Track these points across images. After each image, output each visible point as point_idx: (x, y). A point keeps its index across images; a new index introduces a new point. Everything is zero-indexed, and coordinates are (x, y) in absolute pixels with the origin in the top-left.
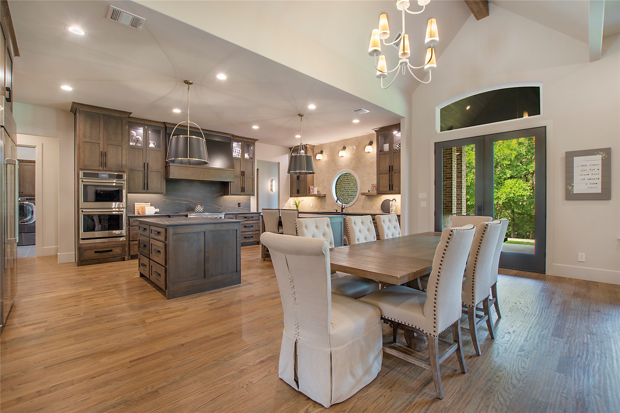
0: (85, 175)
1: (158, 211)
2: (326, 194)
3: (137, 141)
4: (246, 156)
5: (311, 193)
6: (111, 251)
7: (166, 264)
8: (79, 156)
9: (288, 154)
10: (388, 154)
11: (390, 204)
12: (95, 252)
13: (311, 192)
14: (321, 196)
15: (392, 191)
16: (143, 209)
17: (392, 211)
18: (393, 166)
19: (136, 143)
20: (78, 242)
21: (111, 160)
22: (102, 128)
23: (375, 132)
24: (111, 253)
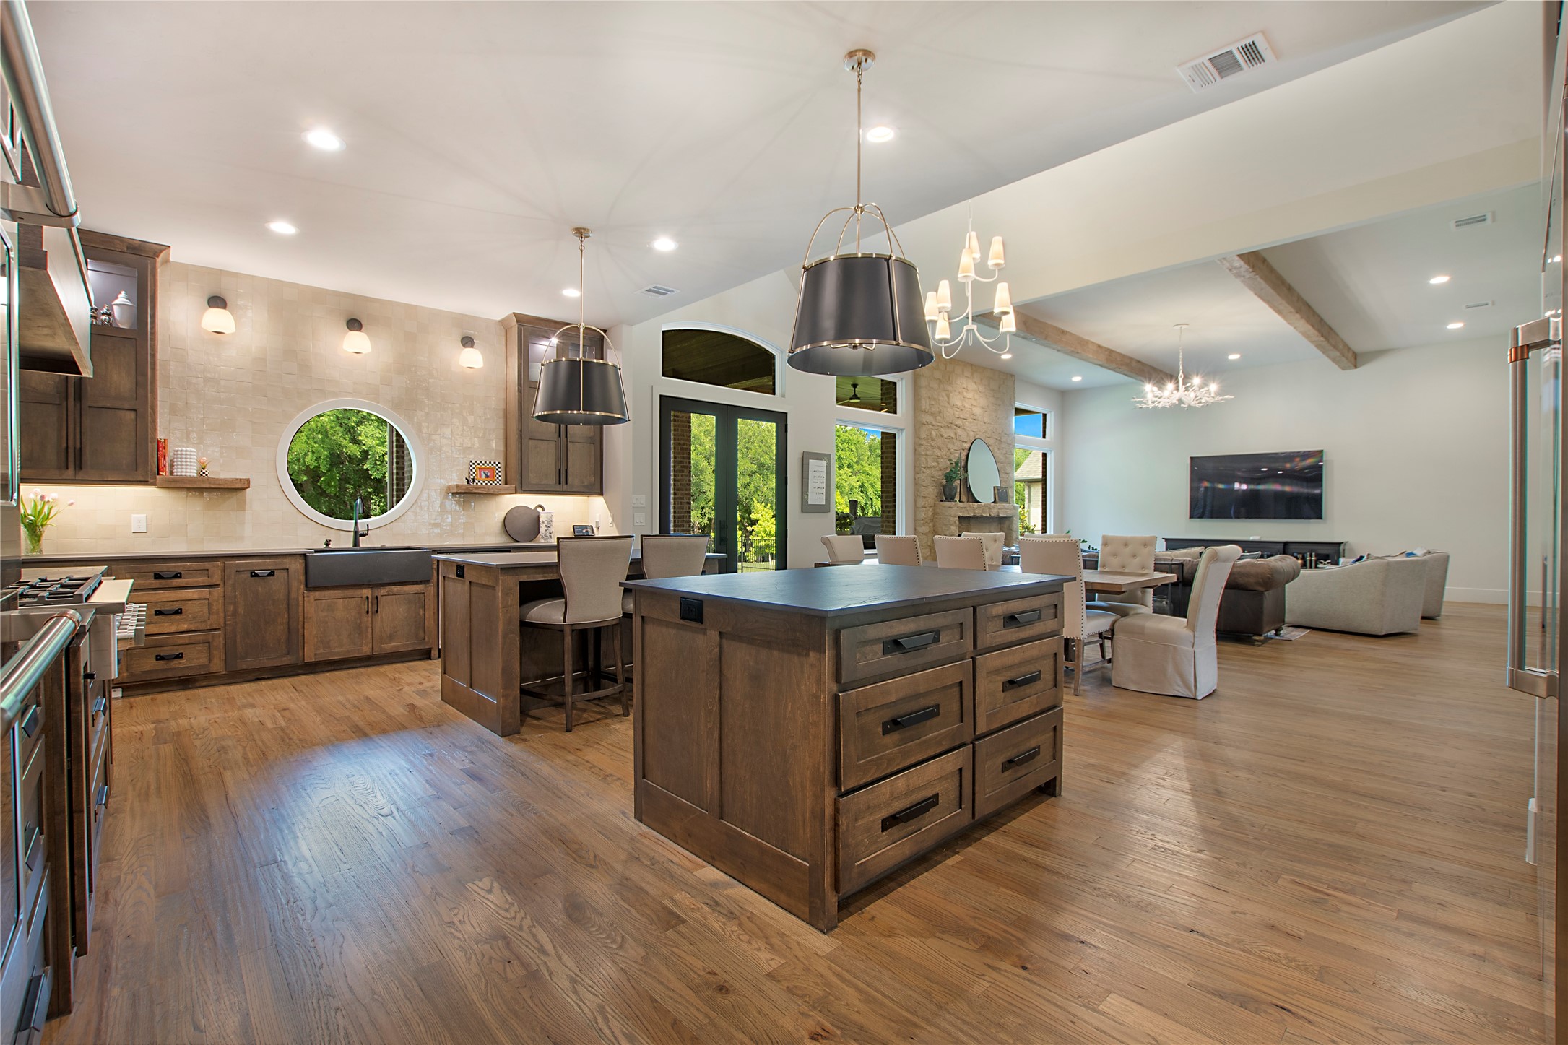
2: (246, 481)
13: (166, 465)
15: (565, 486)
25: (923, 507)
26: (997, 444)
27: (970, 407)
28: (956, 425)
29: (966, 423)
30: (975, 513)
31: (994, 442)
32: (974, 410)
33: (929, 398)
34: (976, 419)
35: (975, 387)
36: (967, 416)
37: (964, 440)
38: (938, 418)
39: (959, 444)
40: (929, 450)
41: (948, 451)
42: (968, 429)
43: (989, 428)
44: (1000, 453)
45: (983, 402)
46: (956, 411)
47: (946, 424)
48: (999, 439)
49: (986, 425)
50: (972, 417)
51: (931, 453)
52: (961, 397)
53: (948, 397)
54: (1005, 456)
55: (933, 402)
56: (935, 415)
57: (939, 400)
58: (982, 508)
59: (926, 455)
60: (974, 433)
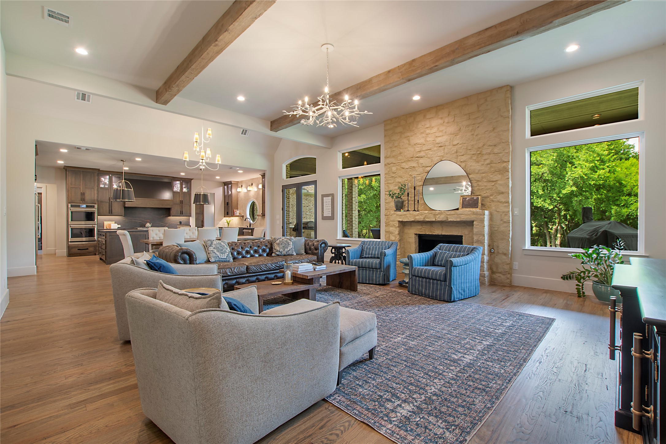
0: (72, 206)
1: (120, 226)
2: (243, 215)
3: (105, 184)
4: (185, 190)
5: (235, 215)
6: (88, 249)
7: (106, 249)
8: (68, 196)
9: (222, 187)
12: (78, 249)
16: (110, 225)
19: (105, 185)
20: (68, 243)
21: (88, 197)
22: (82, 179)
23: (261, 176)
24: (87, 250)
25: (386, 215)
26: (475, 158)
27: (433, 139)
28: (417, 157)
29: (430, 152)
30: (416, 219)
31: (470, 157)
32: (439, 140)
33: (391, 148)
34: (442, 145)
35: (440, 121)
36: (430, 147)
37: (428, 166)
38: (399, 157)
39: (421, 169)
40: (390, 180)
41: (410, 177)
42: (432, 156)
43: (461, 147)
44: (479, 165)
45: (452, 129)
46: (418, 147)
47: (407, 160)
48: (478, 152)
49: (457, 146)
50: (437, 145)
51: (393, 181)
52: (424, 135)
53: (409, 141)
54: (489, 166)
55: (394, 149)
56: (396, 156)
57: (400, 146)
58: (425, 215)
59: (388, 183)
60: (439, 157)
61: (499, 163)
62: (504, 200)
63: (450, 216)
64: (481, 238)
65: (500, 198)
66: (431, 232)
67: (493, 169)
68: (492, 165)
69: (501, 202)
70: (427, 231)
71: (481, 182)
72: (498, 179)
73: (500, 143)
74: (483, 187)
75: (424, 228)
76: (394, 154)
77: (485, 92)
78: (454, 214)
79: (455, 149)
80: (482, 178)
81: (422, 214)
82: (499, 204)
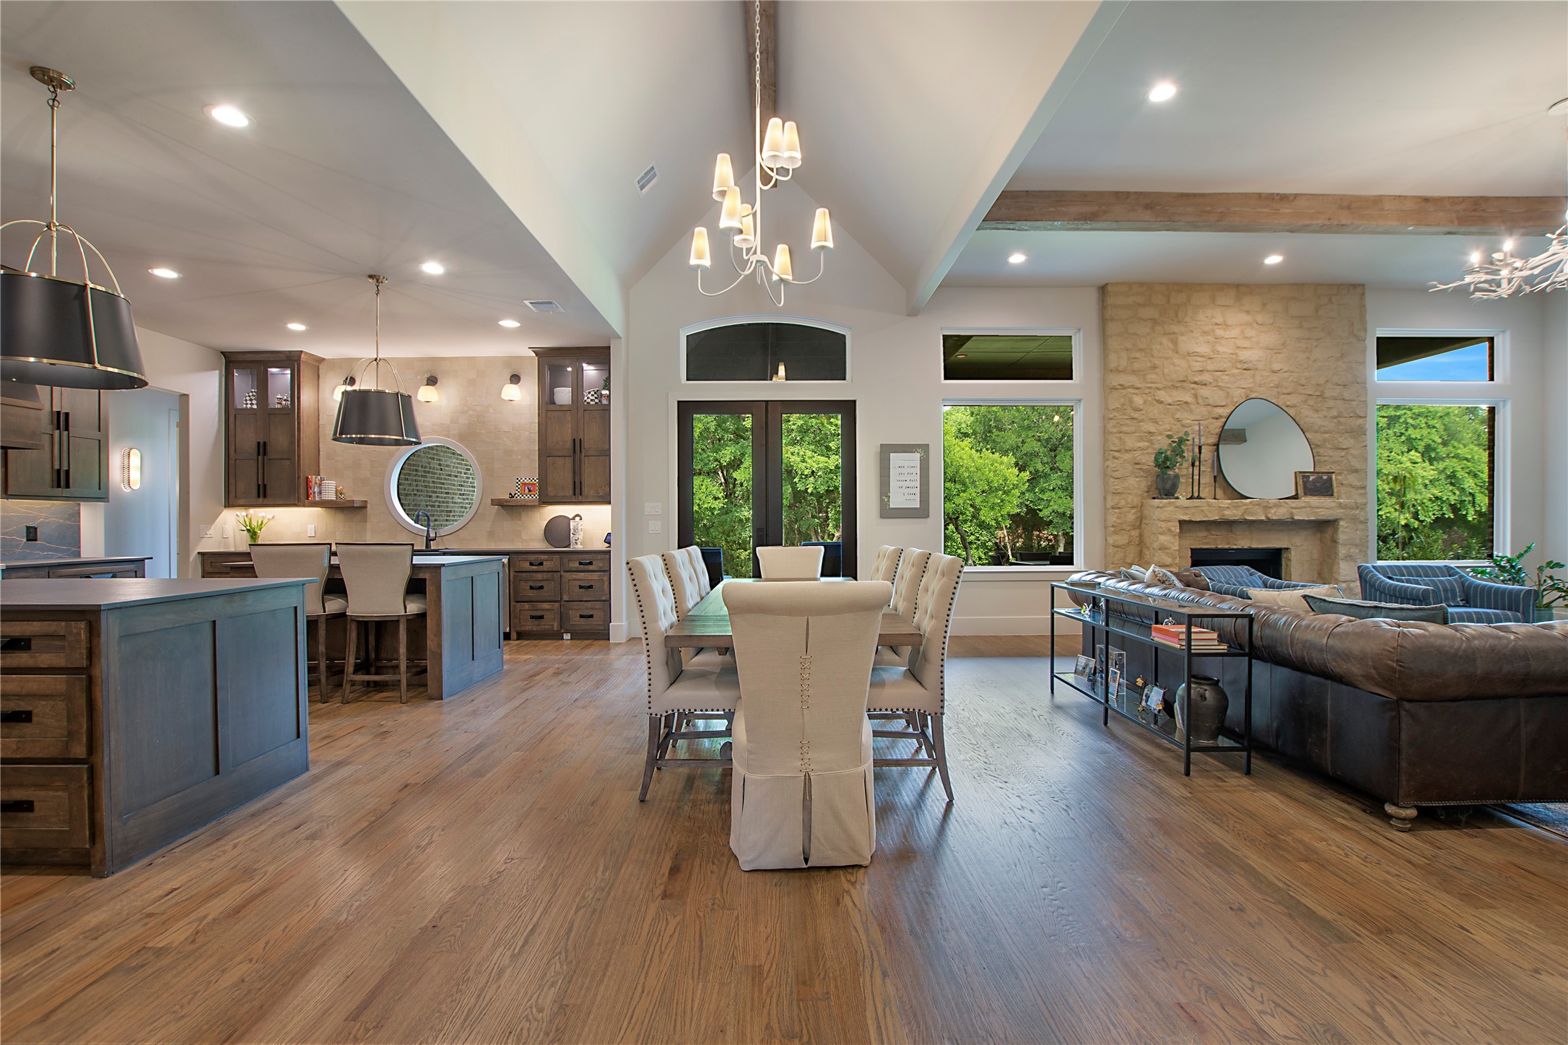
2: (366, 501)
5: (314, 497)
9: (217, 372)
10: (569, 413)
11: (571, 527)
13: (314, 493)
14: (355, 505)
15: (580, 497)
17: (578, 542)
18: (582, 439)
23: (534, 355)
25: (1113, 508)
26: (1311, 402)
27: (1232, 352)
28: (1195, 383)
29: (1224, 377)
30: (1223, 515)
31: (1303, 399)
32: (1244, 355)
33: (1128, 350)
34: (1251, 368)
35: (1246, 318)
36: (1225, 365)
37: (1219, 404)
38: (1150, 376)
39: (1204, 410)
40: (1127, 425)
41: (1176, 423)
42: (1228, 385)
43: (1288, 378)
44: (1319, 417)
45: (1269, 338)
46: (1196, 361)
47: (1169, 384)
48: (1317, 393)
49: (1278, 375)
50: (1239, 365)
51: (1133, 429)
52: (1210, 338)
53: (1175, 342)
54: (1335, 420)
55: (1138, 355)
56: (1143, 373)
57: (1151, 350)
58: (1245, 507)
59: (1120, 433)
60: (1243, 390)
61: (1351, 417)
62: (1358, 484)
63: (1297, 510)
64: (1352, 550)
65: (1352, 479)
66: (1228, 544)
67: (1342, 427)
68: (1340, 419)
69: (1353, 487)
70: (1218, 542)
71: (1322, 447)
72: (1351, 446)
73: (1353, 383)
74: (1326, 458)
75: (1213, 535)
76: (1136, 366)
77: (1330, 285)
78: (1305, 507)
79: (1275, 378)
80: (1325, 440)
81: (1239, 506)
82: (1352, 490)
